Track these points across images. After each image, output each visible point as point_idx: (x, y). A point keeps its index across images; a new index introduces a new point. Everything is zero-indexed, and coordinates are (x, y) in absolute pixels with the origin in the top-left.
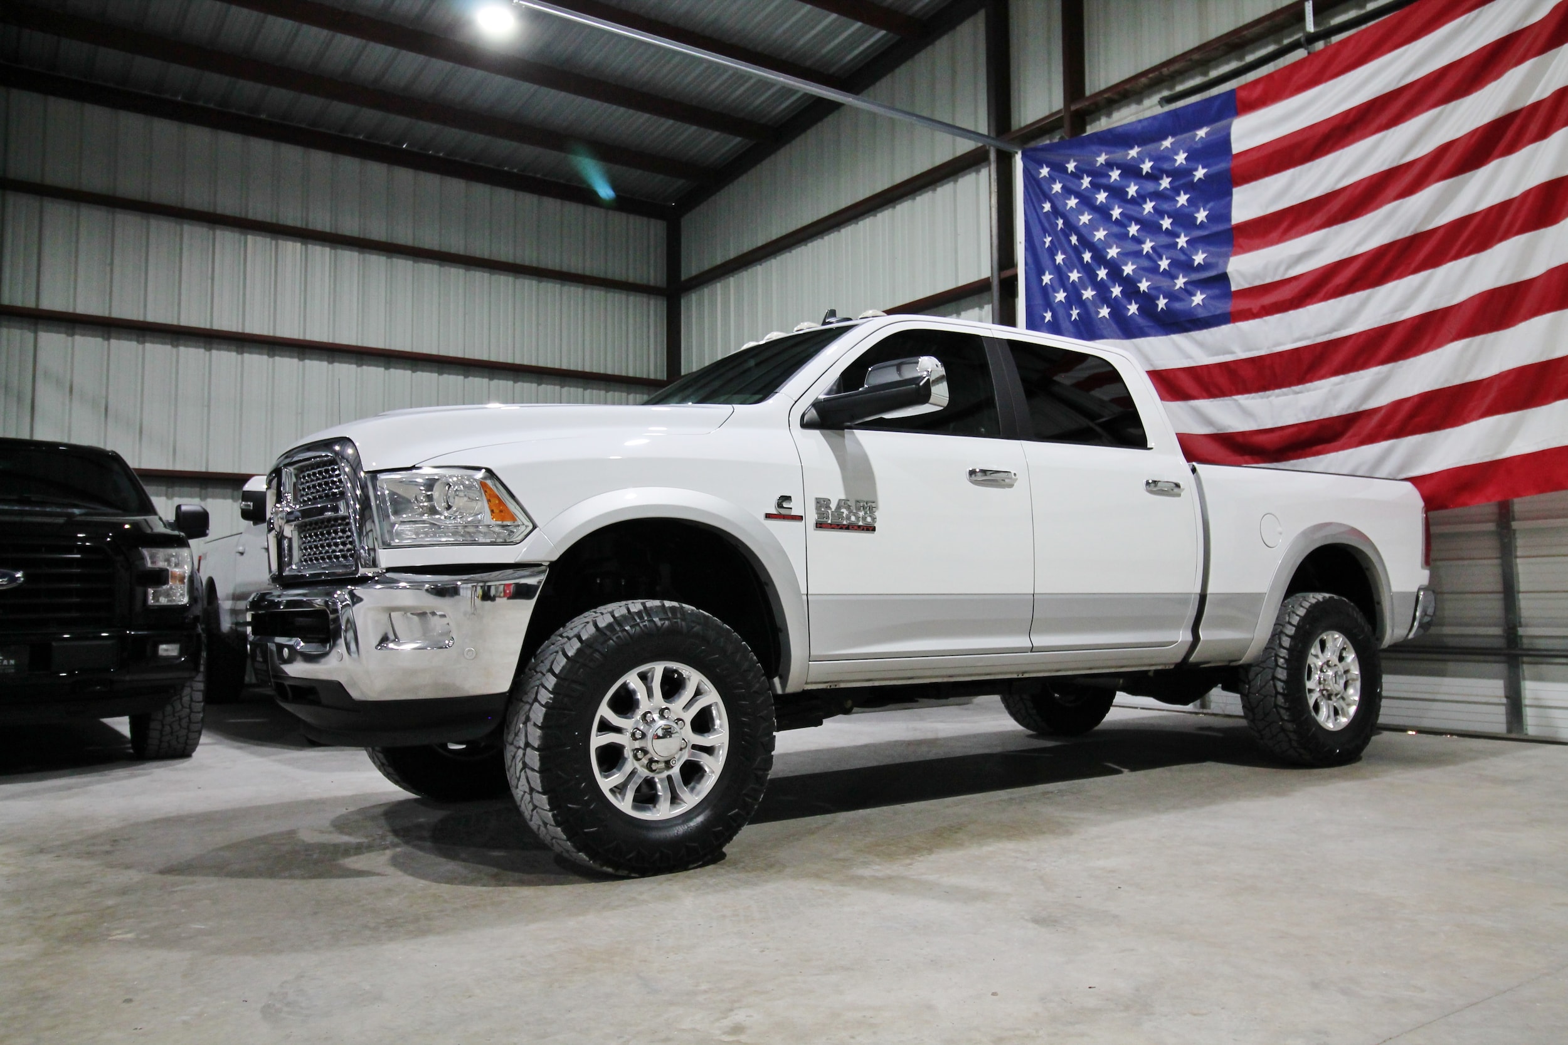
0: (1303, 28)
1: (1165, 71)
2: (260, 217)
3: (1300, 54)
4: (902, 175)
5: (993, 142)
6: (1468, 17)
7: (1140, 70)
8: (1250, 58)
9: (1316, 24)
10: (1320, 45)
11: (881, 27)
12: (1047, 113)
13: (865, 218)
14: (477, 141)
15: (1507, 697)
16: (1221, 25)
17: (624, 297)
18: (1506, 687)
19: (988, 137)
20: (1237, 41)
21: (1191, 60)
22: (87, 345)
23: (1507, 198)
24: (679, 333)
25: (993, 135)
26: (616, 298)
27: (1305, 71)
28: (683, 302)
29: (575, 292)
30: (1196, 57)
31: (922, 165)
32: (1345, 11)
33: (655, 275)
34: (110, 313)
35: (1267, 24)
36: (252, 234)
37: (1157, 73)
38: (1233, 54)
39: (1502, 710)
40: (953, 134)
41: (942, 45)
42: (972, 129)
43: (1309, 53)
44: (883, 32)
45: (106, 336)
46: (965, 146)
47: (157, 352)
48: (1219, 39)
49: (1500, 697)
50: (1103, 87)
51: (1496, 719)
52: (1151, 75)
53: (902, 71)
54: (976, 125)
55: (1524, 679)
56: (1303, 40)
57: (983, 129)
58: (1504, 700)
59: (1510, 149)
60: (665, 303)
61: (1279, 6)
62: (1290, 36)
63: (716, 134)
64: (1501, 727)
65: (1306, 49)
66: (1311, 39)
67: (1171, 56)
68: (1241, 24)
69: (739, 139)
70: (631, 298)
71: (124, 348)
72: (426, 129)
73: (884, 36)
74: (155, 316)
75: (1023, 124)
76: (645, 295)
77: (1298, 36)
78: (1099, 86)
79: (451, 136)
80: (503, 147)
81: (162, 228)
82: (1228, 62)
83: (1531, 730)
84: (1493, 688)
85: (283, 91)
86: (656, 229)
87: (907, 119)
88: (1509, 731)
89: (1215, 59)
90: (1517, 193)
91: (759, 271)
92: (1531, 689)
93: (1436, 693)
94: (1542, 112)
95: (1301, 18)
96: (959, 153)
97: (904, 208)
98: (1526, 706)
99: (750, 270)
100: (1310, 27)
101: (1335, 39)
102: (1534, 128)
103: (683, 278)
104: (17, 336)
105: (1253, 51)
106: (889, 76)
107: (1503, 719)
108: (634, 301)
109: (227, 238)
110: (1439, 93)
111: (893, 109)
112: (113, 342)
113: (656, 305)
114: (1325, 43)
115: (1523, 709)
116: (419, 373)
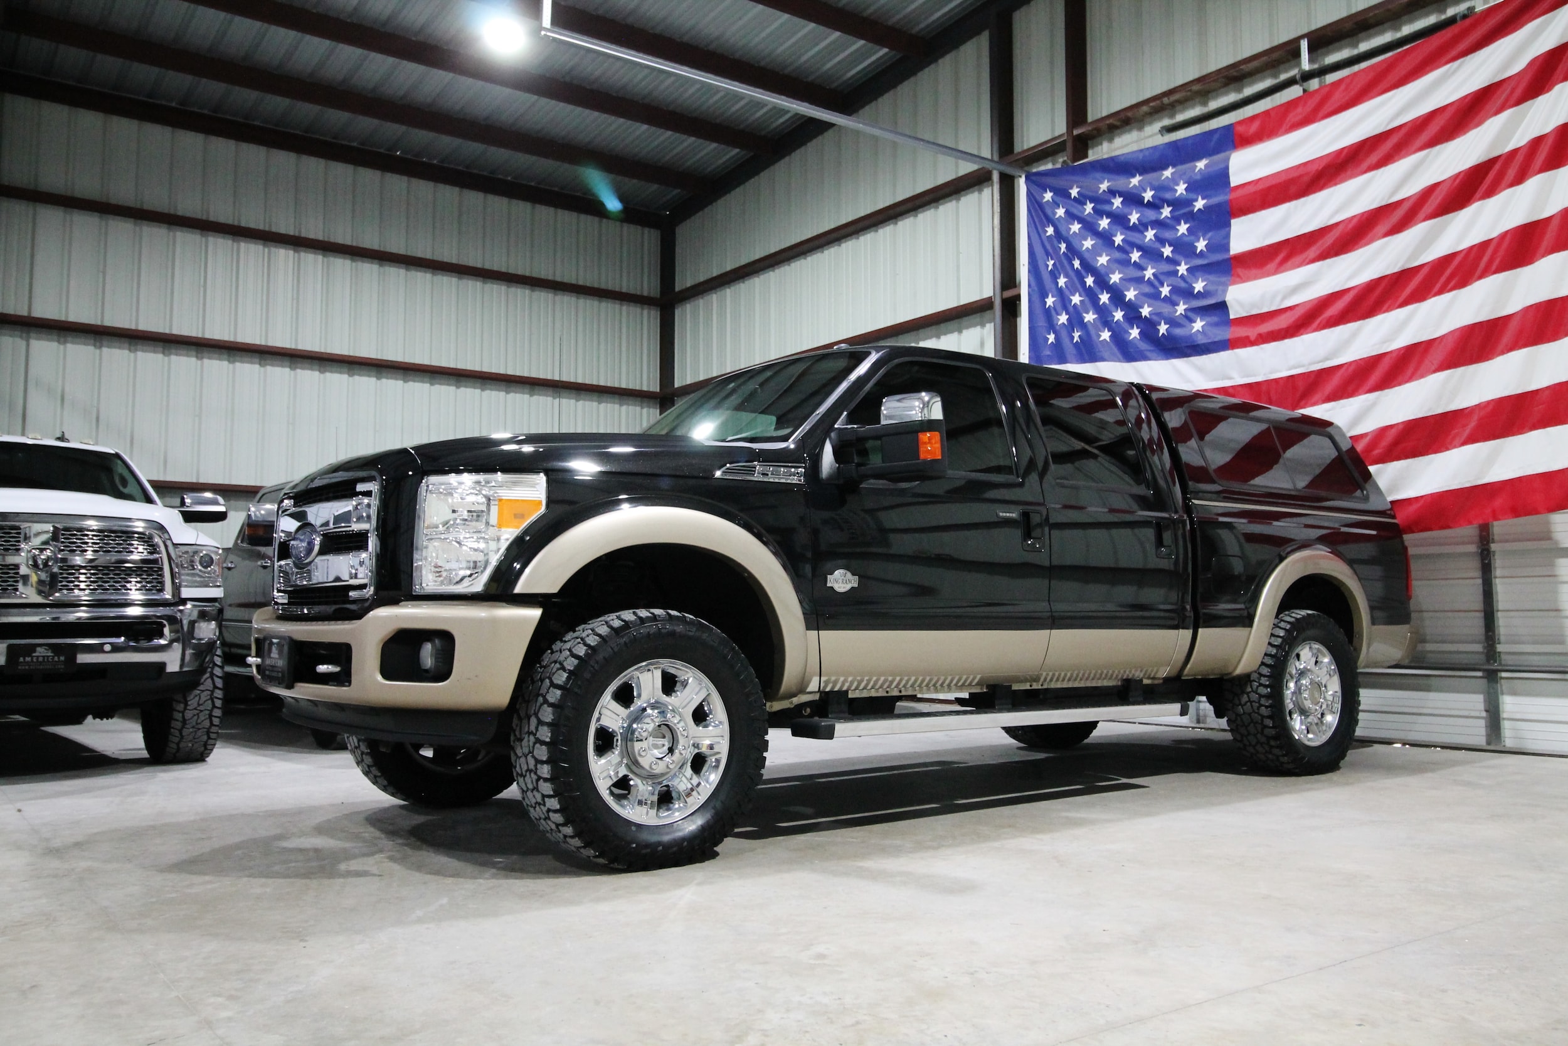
0: (1299, 64)
1: (1166, 100)
2: (252, 225)
3: (1295, 91)
4: (904, 193)
5: (994, 165)
6: (1451, 67)
7: (1141, 99)
8: (1248, 91)
9: (1311, 61)
10: (1314, 84)
11: (884, 46)
12: (1049, 137)
13: (867, 234)
14: (472, 149)
15: (1486, 711)
16: (1221, 58)
17: (617, 306)
18: (1485, 701)
19: (992, 160)
20: (1235, 74)
21: (1190, 90)
22: (79, 352)
23: (1486, 239)
24: (673, 344)
25: (996, 158)
26: (608, 307)
27: (1299, 110)
28: (678, 312)
29: (567, 301)
30: (1195, 88)
31: (925, 184)
32: (1339, 49)
33: (649, 285)
34: (102, 321)
35: (1265, 59)
36: (245, 242)
37: (1158, 102)
38: (1232, 86)
39: (1482, 723)
40: (957, 158)
41: (945, 64)
42: (976, 153)
43: (1304, 91)
44: (885, 50)
45: (98, 344)
46: (967, 168)
47: (149, 360)
48: (1219, 71)
49: (1481, 711)
50: (1104, 114)
51: (1477, 733)
52: (1151, 104)
53: (905, 88)
54: (979, 148)
55: (1503, 694)
56: (1298, 77)
57: (986, 153)
58: (1484, 714)
59: (1490, 193)
60: (659, 313)
61: (1276, 43)
62: (1286, 71)
63: (714, 145)
64: (1481, 740)
65: (1301, 86)
66: (1307, 76)
67: (1172, 86)
68: (1239, 58)
69: (737, 150)
70: (624, 308)
71: (116, 356)
72: (421, 137)
73: (886, 54)
74: (147, 324)
75: (1025, 147)
76: (639, 305)
77: (1294, 72)
78: (1101, 112)
79: (446, 143)
80: (498, 156)
81: (154, 234)
82: (1226, 93)
83: (1509, 743)
84: (1475, 702)
85: (279, 99)
86: (650, 238)
87: (910, 142)
88: (1488, 743)
89: (1215, 90)
90: (1495, 234)
91: (757, 282)
92: (1509, 704)
93: (1423, 707)
94: (1520, 158)
95: (1297, 54)
96: (961, 173)
97: (906, 224)
98: (1504, 719)
99: (747, 282)
100: (1306, 65)
101: (1331, 78)
102: (1511, 173)
103: (677, 289)
104: (10, 343)
105: (1251, 84)
106: (891, 92)
107: (1483, 731)
108: (628, 312)
109: (220, 245)
110: (1425, 137)
111: (897, 133)
112: (105, 350)
113: (649, 314)
114: (1320, 82)
115: (1501, 722)
116: (411, 384)
